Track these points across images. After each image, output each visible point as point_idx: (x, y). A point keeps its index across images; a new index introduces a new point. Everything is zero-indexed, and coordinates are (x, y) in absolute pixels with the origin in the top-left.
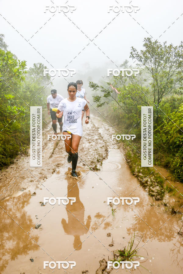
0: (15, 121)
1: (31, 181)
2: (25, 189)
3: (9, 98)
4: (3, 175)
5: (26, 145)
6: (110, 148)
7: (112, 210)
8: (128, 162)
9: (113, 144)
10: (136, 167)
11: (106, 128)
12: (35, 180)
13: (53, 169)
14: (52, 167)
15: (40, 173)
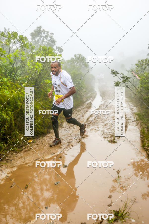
4: (40, 142)
5: (63, 119)
6: (129, 124)
7: (118, 177)
8: (142, 138)
9: (133, 122)
10: (147, 142)
11: (131, 108)
12: (63, 147)
13: (79, 140)
14: (79, 138)
15: (68, 141)
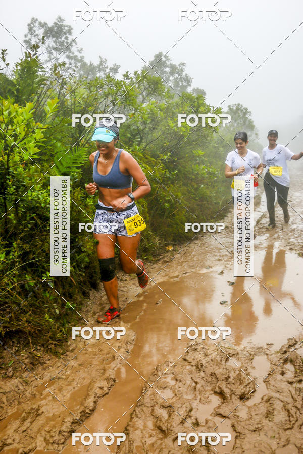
0: (202, 186)
1: (219, 260)
2: (211, 267)
3: (198, 155)
